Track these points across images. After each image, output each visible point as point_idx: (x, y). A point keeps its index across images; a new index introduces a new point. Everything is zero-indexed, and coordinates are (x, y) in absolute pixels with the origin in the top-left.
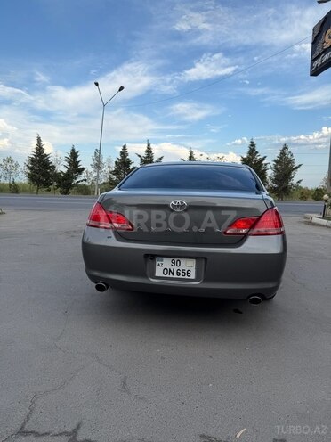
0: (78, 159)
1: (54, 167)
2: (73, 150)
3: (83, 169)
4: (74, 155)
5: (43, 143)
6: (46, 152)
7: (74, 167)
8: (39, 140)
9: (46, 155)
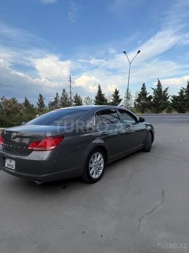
0: (118, 95)
1: (107, 100)
2: (116, 90)
3: (121, 100)
4: (117, 92)
5: (101, 88)
6: (103, 93)
7: (117, 99)
8: (99, 87)
9: (103, 95)
